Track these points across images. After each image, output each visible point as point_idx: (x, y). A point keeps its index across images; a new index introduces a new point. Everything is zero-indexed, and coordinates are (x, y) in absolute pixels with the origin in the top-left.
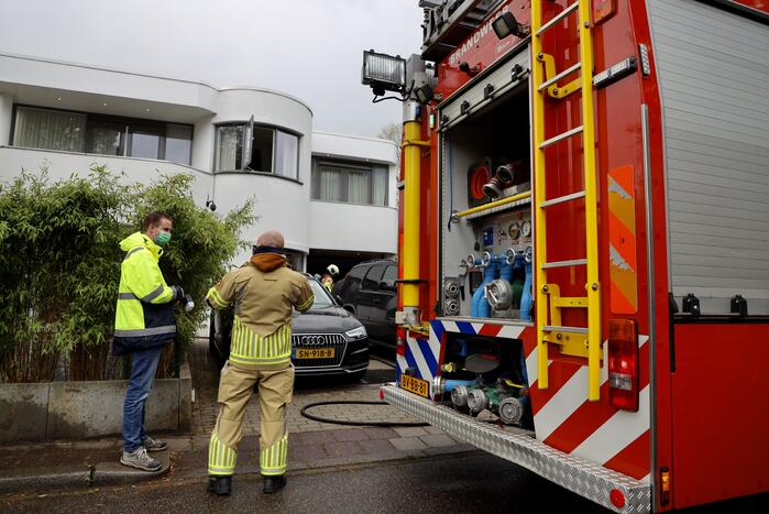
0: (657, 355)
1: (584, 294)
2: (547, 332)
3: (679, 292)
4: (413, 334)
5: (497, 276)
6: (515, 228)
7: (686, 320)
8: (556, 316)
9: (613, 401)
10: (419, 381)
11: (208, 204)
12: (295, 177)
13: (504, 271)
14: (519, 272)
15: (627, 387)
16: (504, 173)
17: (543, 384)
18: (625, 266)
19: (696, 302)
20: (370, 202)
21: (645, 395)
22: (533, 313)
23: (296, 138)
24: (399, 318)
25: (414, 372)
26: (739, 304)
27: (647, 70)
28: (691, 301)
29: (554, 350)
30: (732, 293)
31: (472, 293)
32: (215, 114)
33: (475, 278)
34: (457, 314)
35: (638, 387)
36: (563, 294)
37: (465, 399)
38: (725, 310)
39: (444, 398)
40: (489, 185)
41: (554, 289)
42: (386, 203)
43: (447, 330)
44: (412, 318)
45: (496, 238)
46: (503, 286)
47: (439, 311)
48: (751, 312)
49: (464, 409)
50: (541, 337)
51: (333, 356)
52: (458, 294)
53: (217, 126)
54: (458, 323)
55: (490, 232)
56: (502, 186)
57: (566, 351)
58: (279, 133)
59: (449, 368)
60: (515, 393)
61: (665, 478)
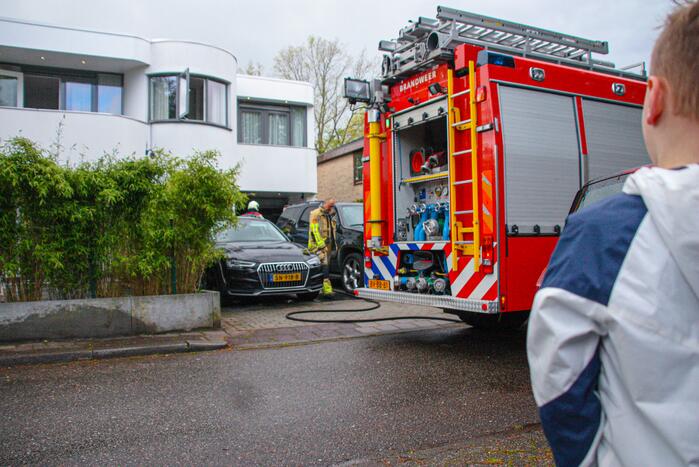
0: (500, 250)
1: (472, 226)
2: (457, 245)
3: (510, 224)
4: (377, 254)
5: (429, 217)
6: (439, 190)
7: (513, 236)
8: (460, 236)
9: (484, 271)
10: (382, 282)
11: (147, 152)
12: (224, 124)
13: (433, 215)
14: (441, 215)
15: (489, 264)
16: (433, 160)
17: (455, 269)
18: (488, 214)
19: (517, 228)
20: (290, 142)
21: (496, 266)
22: (450, 236)
23: (224, 86)
24: (369, 244)
25: (379, 277)
26: (537, 228)
27: (497, 130)
28: (515, 228)
29: (460, 253)
30: (534, 224)
31: (414, 228)
32: (148, 66)
33: (416, 218)
34: (406, 240)
35: (493, 263)
36: (464, 227)
37: (415, 285)
38: (531, 231)
39: (402, 287)
40: (424, 166)
41: (460, 224)
42: (305, 144)
43: (401, 249)
44: (378, 244)
45: (427, 195)
46: (433, 222)
47: (395, 238)
48: (542, 231)
49: (415, 290)
50: (453, 247)
51: (299, 279)
52: (406, 229)
53: (150, 76)
54: (409, 245)
55: (424, 191)
56: (431, 167)
57: (465, 253)
58: (210, 82)
59: (402, 271)
60: (442, 277)
61: (503, 299)
